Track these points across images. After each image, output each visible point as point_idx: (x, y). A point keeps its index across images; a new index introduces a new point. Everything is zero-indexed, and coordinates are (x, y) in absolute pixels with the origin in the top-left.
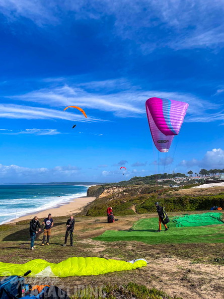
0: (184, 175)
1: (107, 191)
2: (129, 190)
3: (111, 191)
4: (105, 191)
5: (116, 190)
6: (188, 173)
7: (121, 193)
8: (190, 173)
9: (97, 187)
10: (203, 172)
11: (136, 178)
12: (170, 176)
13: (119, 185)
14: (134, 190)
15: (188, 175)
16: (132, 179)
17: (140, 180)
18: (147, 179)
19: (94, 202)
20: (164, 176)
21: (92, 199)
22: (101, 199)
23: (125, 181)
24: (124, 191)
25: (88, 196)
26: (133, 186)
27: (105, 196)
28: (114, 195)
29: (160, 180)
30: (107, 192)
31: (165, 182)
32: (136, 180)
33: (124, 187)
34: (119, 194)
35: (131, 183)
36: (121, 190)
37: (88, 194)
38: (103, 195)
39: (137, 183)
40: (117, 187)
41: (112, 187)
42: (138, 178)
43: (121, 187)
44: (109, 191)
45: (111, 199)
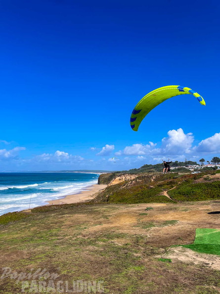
0: (195, 163)
1: (119, 178)
2: (142, 177)
3: (124, 178)
4: (118, 178)
5: (128, 177)
6: (200, 161)
7: (134, 180)
8: (202, 160)
9: (107, 174)
10: (216, 160)
11: (146, 166)
12: (181, 164)
13: (132, 172)
14: (148, 177)
15: (200, 163)
16: (142, 167)
17: (151, 168)
18: (157, 167)
19: (106, 188)
20: (176, 164)
21: (104, 186)
22: (114, 186)
23: (135, 169)
24: (138, 178)
25: (99, 183)
26: (146, 174)
27: (117, 183)
28: (126, 182)
29: (172, 168)
30: (120, 180)
31: (179, 170)
32: (147, 168)
33: (136, 174)
34: (132, 181)
35: (142, 171)
36: (133, 177)
37: (99, 181)
38: (115, 182)
39: (148, 170)
40: (128, 174)
41: (124, 174)
42: (149, 166)
43: (133, 174)
44: (121, 178)
45: (124, 185)
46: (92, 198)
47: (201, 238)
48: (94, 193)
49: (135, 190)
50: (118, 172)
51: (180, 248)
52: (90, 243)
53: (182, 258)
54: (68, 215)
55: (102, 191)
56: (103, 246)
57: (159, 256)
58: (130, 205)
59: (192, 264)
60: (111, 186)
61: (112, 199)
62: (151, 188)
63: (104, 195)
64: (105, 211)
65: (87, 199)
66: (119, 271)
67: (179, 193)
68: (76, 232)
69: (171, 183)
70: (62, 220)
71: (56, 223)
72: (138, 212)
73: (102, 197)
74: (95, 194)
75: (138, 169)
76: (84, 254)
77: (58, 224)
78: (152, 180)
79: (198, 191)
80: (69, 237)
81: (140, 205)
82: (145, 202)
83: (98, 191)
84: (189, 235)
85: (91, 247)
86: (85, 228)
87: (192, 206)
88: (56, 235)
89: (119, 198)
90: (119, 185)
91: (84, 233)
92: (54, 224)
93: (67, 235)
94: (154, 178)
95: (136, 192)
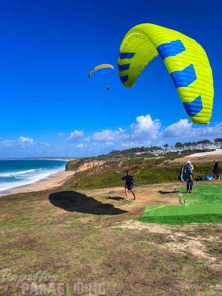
0: (160, 149)
1: (87, 164)
2: (110, 163)
3: (92, 164)
4: (86, 164)
5: (96, 163)
6: (165, 146)
7: (102, 165)
8: (166, 146)
9: (75, 161)
10: (178, 145)
11: (114, 152)
12: (147, 149)
13: (100, 158)
14: (115, 162)
15: (164, 148)
16: (110, 153)
17: (119, 154)
18: (125, 153)
19: (74, 175)
20: (142, 149)
21: (73, 173)
22: (82, 172)
23: (104, 155)
24: (106, 164)
26: (114, 160)
27: (85, 169)
28: (94, 168)
29: (138, 154)
30: (88, 166)
31: (145, 155)
33: (104, 160)
34: (100, 167)
35: (110, 157)
36: (101, 163)
37: (66, 168)
38: (83, 168)
39: (116, 156)
40: (97, 160)
41: (92, 161)
42: (117, 152)
43: (101, 160)
44: (89, 164)
45: (92, 171)
46: (59, 185)
47: (148, 213)
48: (61, 180)
49: (102, 176)
50: (86, 159)
51: (131, 221)
52: (59, 223)
53: (131, 227)
54: (37, 202)
55: (70, 177)
56: (70, 224)
57: (114, 227)
58: (96, 190)
59: (137, 230)
60: (79, 172)
61: (80, 185)
62: (117, 173)
63: (72, 182)
64: (72, 196)
65: (54, 186)
66: (82, 237)
67: (142, 177)
68: (46, 215)
69: (136, 168)
70: (31, 206)
71: (26, 209)
72: (102, 195)
73: (70, 183)
74: (63, 180)
75: (107, 155)
76: (54, 230)
77: (28, 210)
78: (120, 166)
79: (158, 175)
80: (40, 220)
81: (104, 189)
82: (111, 187)
83: (65, 178)
84: (140, 211)
85: (60, 225)
86: (55, 212)
87: (148, 189)
88: (28, 219)
89: (87, 184)
90: (87, 171)
91: (53, 215)
92: (24, 210)
93: (38, 218)
94: (121, 163)
95: (103, 178)
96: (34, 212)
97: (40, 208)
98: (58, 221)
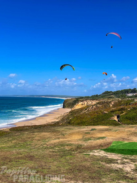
1: (81, 103)
2: (102, 103)
3: (86, 103)
4: (80, 103)
5: (90, 103)
7: (94, 105)
9: (71, 99)
11: (107, 92)
13: (93, 98)
14: (107, 103)
16: (103, 93)
17: (111, 95)
18: (117, 93)
19: (70, 112)
21: (68, 110)
22: (76, 110)
23: (97, 95)
24: (98, 103)
25: (64, 107)
26: (106, 100)
27: (80, 107)
28: (88, 106)
30: (82, 104)
32: (107, 94)
33: (97, 100)
34: (93, 106)
35: (102, 97)
36: (94, 102)
38: (78, 106)
39: (109, 97)
40: (90, 100)
41: (86, 100)
42: (109, 92)
43: (94, 100)
44: (83, 103)
45: (86, 110)
46: (57, 120)
48: (59, 116)
50: (81, 98)
54: (37, 133)
55: (66, 114)
60: (74, 110)
61: (73, 122)
62: (105, 113)
63: (68, 118)
65: (53, 121)
68: (43, 143)
69: (122, 109)
70: (33, 136)
71: (29, 138)
73: (66, 119)
74: (61, 116)
75: (100, 95)
77: (31, 139)
78: (111, 106)
80: (38, 146)
83: (62, 114)
84: (108, 144)
86: (48, 141)
88: (30, 145)
89: (79, 121)
90: (81, 109)
94: (113, 103)
95: (93, 117)
96: (34, 140)
97: (39, 138)
98: (50, 147)
